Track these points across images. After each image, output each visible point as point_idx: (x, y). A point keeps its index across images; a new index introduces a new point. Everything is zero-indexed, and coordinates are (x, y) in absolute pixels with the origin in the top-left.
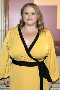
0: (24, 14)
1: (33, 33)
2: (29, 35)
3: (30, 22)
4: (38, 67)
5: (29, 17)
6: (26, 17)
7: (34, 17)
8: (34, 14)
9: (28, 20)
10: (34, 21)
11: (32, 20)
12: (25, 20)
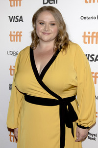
0: (38, 23)
3: (46, 38)
4: (58, 107)
5: (45, 30)
6: (41, 29)
7: (52, 30)
8: (54, 25)
9: (44, 33)
10: (53, 35)
11: (49, 34)
12: (40, 34)
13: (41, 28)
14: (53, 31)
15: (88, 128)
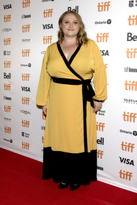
3: (70, 33)
5: (70, 27)
6: (67, 27)
7: (75, 27)
8: (76, 23)
9: (68, 30)
11: (73, 30)
15: (101, 101)
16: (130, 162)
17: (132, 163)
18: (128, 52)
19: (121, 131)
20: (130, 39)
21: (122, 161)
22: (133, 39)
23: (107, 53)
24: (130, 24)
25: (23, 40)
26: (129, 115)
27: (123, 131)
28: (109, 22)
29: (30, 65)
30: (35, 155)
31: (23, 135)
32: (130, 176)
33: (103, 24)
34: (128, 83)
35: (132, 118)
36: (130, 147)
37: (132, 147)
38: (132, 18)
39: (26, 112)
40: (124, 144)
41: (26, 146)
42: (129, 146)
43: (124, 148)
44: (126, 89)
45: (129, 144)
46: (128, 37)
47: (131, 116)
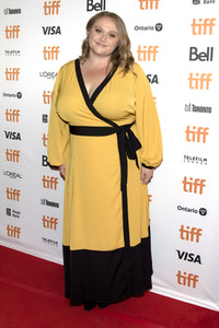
0: (93, 30)
1: (100, 72)
2: (93, 73)
3: (99, 50)
4: (115, 135)
5: (100, 39)
7: (110, 42)
8: (114, 36)
9: (97, 43)
10: (110, 49)
11: (104, 46)
12: (93, 44)
13: (97, 37)
14: (111, 44)
16: (194, 258)
17: (198, 259)
18: (191, 79)
19: (180, 208)
20: (194, 56)
21: (180, 258)
22: (199, 57)
23: (155, 80)
24: (194, 33)
25: (7, 52)
26: (193, 181)
27: (182, 209)
28: (159, 27)
29: (19, 95)
30: (31, 247)
31: (9, 213)
32: (195, 280)
33: (149, 31)
34: (191, 129)
35: (198, 187)
36: (195, 234)
37: (198, 234)
38: (197, 22)
39: (13, 175)
40: (185, 229)
41: (15, 231)
42: (192, 233)
43: (185, 236)
44: (188, 140)
45: (193, 229)
46: (191, 53)
47: (196, 184)
